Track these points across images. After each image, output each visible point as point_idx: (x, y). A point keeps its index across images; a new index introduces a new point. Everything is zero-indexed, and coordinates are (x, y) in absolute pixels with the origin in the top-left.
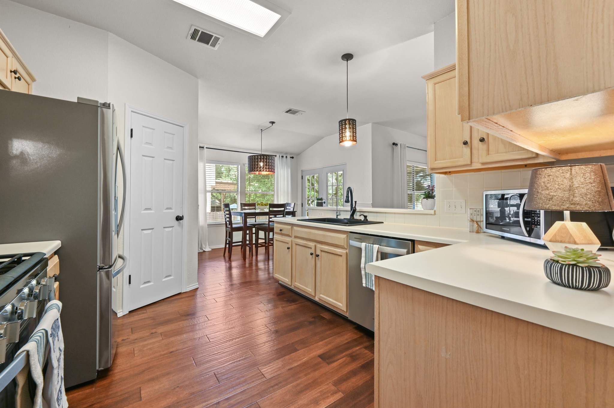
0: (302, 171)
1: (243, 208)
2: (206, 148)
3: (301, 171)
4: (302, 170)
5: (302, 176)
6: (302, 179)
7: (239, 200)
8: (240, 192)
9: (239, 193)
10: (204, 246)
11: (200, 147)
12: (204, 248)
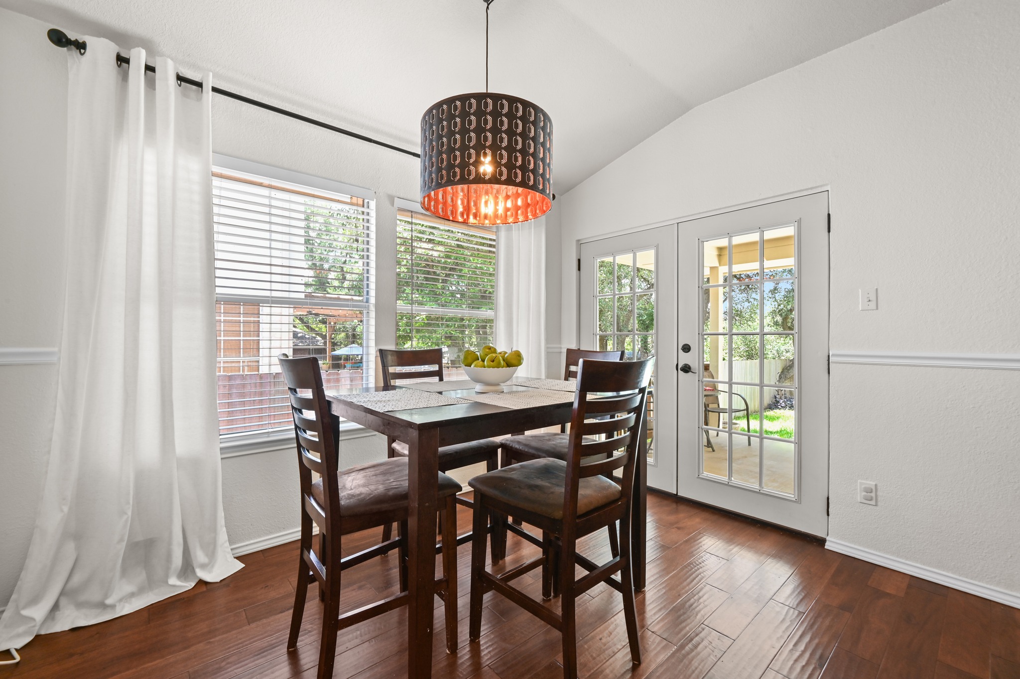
0: (579, 244)
1: (392, 370)
2: (215, 90)
3: (574, 243)
4: (578, 241)
5: (579, 260)
6: (579, 269)
7: (372, 336)
8: (377, 305)
9: (372, 308)
10: (199, 556)
11: (180, 79)
12: (203, 566)
